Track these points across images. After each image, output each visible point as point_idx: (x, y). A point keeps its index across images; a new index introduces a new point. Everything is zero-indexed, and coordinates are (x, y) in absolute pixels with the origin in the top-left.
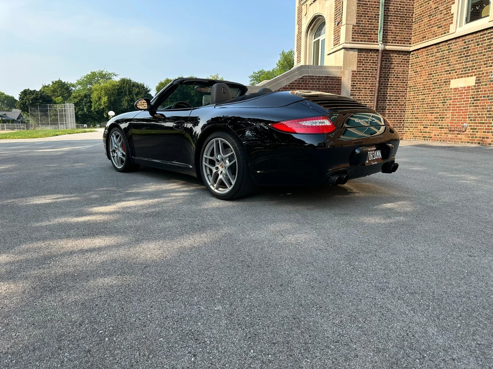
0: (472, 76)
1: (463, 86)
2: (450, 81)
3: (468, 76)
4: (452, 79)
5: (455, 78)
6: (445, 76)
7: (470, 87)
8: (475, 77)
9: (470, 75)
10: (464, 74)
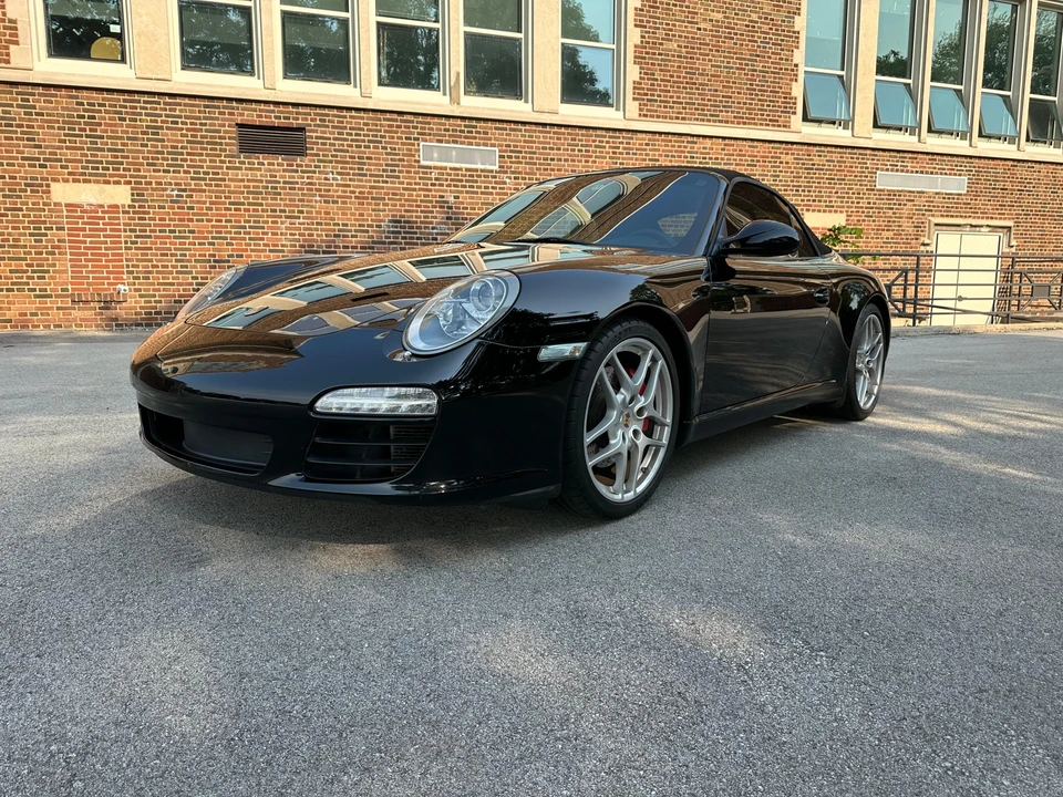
0: (118, 183)
1: (94, 201)
2: (48, 186)
3: (108, 182)
4: (54, 180)
5: (66, 181)
6: (25, 171)
7: (117, 206)
8: (129, 187)
9: (112, 179)
10: (90, 175)
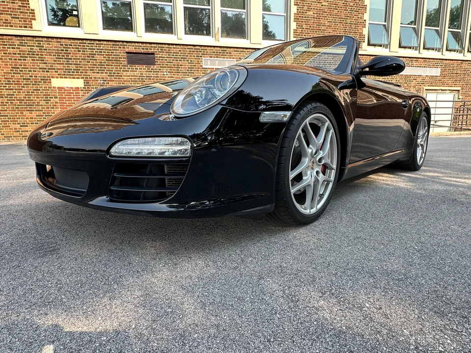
0: (78, 78)
1: (69, 86)
2: (50, 80)
3: (74, 78)
4: (53, 77)
5: (57, 78)
6: (41, 74)
8: (83, 80)
